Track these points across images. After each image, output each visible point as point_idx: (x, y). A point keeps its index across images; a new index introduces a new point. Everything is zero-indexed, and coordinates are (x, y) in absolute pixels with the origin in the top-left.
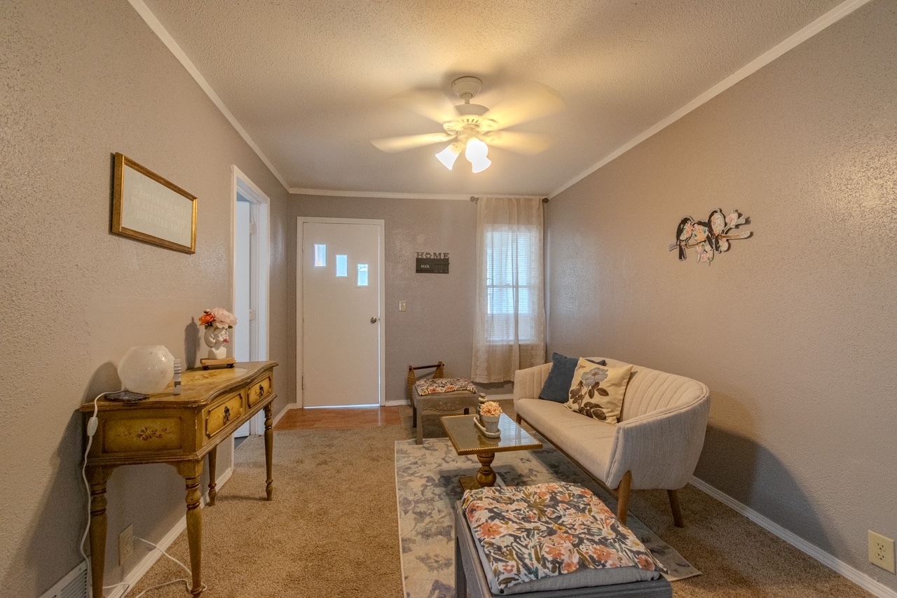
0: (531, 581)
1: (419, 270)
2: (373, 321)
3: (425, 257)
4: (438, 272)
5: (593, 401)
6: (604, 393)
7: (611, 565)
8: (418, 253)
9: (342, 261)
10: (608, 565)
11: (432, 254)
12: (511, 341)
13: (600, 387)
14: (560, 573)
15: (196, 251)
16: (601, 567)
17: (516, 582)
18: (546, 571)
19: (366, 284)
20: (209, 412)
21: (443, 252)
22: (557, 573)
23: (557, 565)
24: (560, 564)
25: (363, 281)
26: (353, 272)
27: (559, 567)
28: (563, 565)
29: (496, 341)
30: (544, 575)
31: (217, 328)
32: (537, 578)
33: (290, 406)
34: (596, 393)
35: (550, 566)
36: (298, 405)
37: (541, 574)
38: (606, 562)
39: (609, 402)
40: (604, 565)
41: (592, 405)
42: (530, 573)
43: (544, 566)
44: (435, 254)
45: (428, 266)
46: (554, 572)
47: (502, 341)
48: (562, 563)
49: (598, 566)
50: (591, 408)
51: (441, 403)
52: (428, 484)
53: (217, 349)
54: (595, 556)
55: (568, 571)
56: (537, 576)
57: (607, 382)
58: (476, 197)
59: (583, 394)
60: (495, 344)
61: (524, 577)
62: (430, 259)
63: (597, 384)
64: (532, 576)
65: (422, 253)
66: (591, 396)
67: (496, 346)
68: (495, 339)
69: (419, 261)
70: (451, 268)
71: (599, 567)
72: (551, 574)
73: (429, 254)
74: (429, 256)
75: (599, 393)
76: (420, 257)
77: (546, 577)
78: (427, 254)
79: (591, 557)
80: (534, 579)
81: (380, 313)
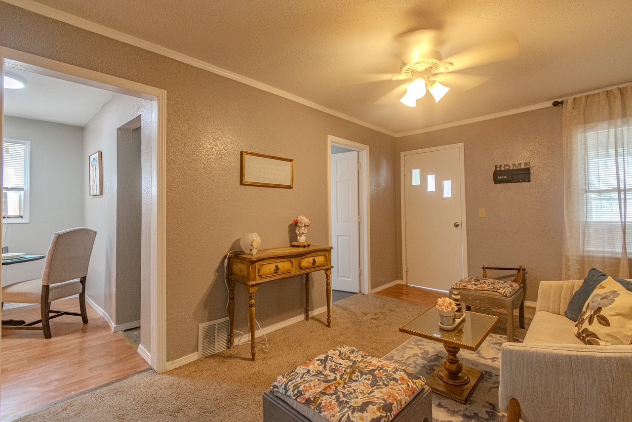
0: (282, 393)
1: (496, 181)
2: (457, 225)
3: (503, 169)
4: (518, 181)
5: (591, 328)
6: (605, 322)
7: (324, 415)
8: (496, 166)
9: (431, 180)
10: (322, 414)
11: (511, 165)
12: (618, 253)
13: (601, 313)
14: (296, 399)
15: (294, 187)
16: (318, 411)
17: (278, 390)
18: (292, 393)
19: (450, 196)
20: (261, 265)
21: (523, 162)
22: (294, 398)
23: (299, 394)
24: (301, 394)
25: (447, 193)
26: (439, 187)
27: (299, 396)
28: (302, 396)
29: (593, 252)
30: (289, 395)
31: (299, 226)
32: (286, 394)
33: (399, 282)
34: (596, 319)
35: (296, 392)
36: (404, 282)
37: (288, 393)
38: (324, 411)
39: (609, 335)
40: (320, 412)
41: (588, 333)
42: (284, 389)
43: (293, 391)
44: (514, 165)
45: (505, 177)
46: (294, 396)
47: (603, 252)
48: (303, 395)
49: (317, 409)
50: (587, 336)
51: (470, 298)
52: (420, 355)
53: (300, 237)
54: (323, 404)
55: (301, 401)
56: (286, 393)
57: (611, 309)
58: (560, 100)
59: (585, 318)
60: (591, 254)
61: (281, 390)
62: (509, 170)
63: (600, 309)
64: (284, 391)
65: (501, 166)
66: (590, 322)
67: (593, 257)
68: (591, 249)
69: (496, 174)
70: (532, 177)
71: (317, 411)
72: (292, 397)
73: (507, 165)
74: (507, 167)
75: (598, 321)
76: (498, 169)
77: (289, 396)
78: (505, 166)
79: (321, 403)
80: (284, 393)
81: (462, 219)
